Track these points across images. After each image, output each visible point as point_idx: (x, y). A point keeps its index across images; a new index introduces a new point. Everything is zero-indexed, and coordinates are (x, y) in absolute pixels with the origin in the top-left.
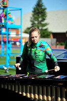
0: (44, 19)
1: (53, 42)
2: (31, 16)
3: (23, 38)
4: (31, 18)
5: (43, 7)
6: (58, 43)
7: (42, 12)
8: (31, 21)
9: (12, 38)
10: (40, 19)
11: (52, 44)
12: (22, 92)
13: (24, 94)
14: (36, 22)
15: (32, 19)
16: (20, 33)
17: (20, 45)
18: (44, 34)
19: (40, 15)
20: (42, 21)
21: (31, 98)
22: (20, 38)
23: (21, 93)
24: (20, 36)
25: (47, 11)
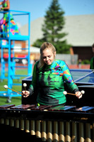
0: (61, 28)
1: (73, 60)
2: (43, 23)
3: (32, 54)
4: (43, 26)
5: (60, 11)
6: (80, 61)
7: (58, 18)
8: (43, 30)
9: (16, 53)
10: (56, 28)
11: (72, 63)
12: (30, 130)
13: (34, 133)
14: (50, 32)
15: (45, 28)
16: (27, 47)
17: (27, 64)
18: (62, 49)
19: (56, 22)
20: (58, 30)
21: (42, 138)
22: (27, 54)
23: (28, 131)
24: (27, 51)
25: (65, 16)
